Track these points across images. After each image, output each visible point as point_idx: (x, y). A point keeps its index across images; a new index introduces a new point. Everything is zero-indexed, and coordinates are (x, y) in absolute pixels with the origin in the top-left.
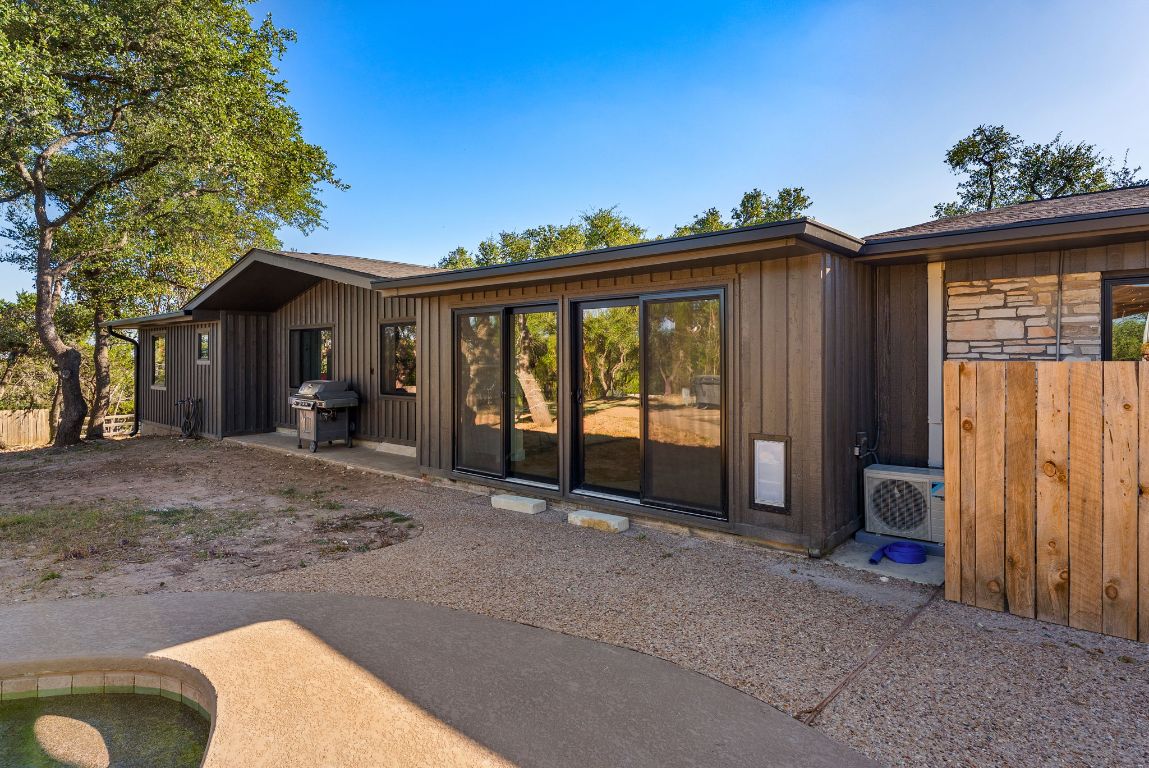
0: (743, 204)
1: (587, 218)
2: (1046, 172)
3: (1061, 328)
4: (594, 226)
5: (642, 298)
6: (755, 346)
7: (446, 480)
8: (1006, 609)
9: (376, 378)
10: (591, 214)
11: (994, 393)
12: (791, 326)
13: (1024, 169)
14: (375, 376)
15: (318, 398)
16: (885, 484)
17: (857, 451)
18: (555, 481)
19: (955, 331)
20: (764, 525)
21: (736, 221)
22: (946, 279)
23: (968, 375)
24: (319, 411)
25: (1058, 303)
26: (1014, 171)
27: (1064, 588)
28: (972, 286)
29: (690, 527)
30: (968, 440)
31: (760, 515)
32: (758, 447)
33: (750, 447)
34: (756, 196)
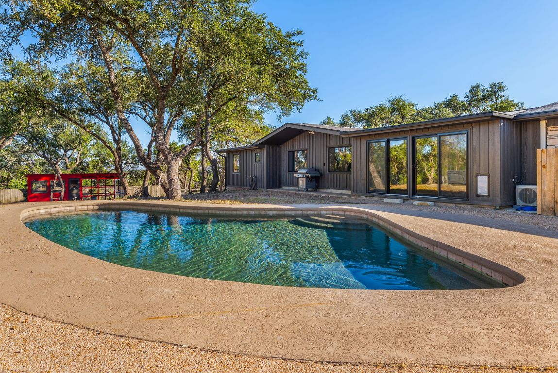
0: (471, 90)
1: (389, 101)
4: (392, 104)
5: (438, 135)
6: (478, 148)
7: (363, 197)
8: (555, 215)
9: (326, 167)
10: (391, 99)
11: (552, 157)
12: (490, 142)
14: (326, 166)
15: (307, 173)
16: (523, 190)
17: (513, 180)
18: (407, 194)
19: (550, 142)
20: (481, 201)
21: (466, 99)
22: (547, 125)
23: (544, 152)
24: (307, 178)
28: (556, 127)
29: (455, 204)
30: (544, 170)
31: (480, 198)
32: (480, 178)
33: (477, 177)
34: (477, 86)
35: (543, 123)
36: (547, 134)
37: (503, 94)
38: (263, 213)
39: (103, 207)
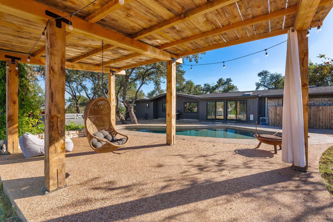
2: (274, 78)
3: (278, 104)
6: (250, 106)
7: (205, 122)
13: (270, 77)
16: (262, 119)
17: (260, 116)
18: (224, 120)
19: (268, 104)
20: (251, 122)
22: (267, 99)
25: (278, 102)
26: (269, 78)
27: (279, 124)
32: (251, 115)
33: (250, 115)
34: (222, 79)
35: (266, 99)
36: (267, 102)
37: (231, 83)
38: (197, 128)
39: (128, 127)
